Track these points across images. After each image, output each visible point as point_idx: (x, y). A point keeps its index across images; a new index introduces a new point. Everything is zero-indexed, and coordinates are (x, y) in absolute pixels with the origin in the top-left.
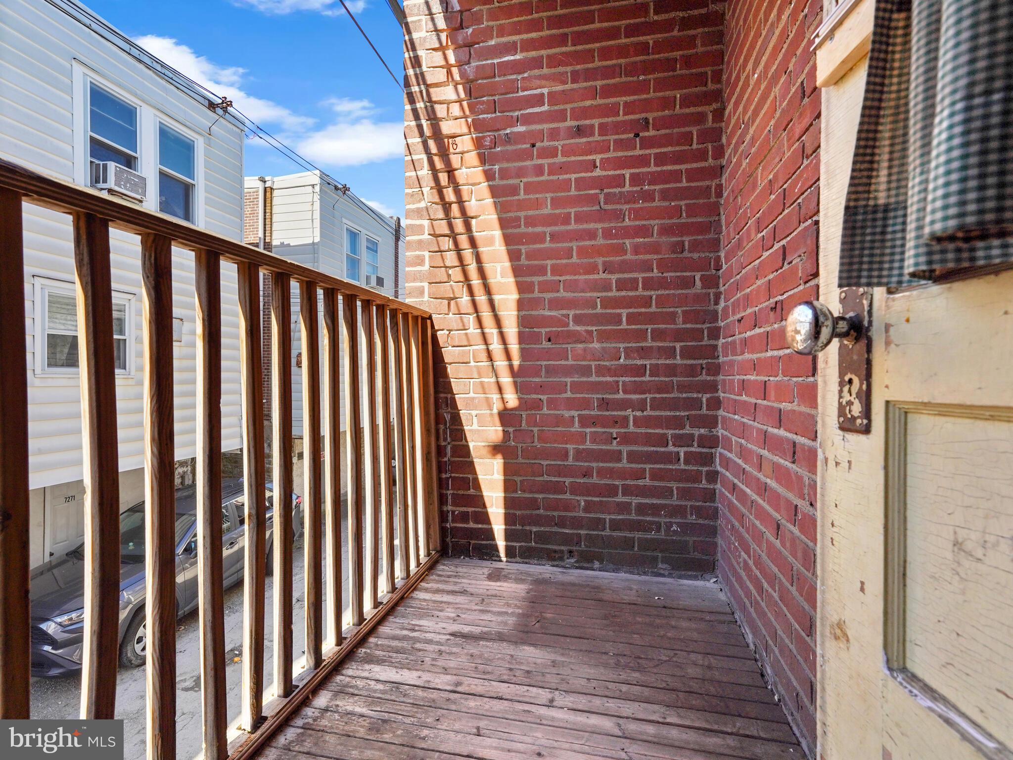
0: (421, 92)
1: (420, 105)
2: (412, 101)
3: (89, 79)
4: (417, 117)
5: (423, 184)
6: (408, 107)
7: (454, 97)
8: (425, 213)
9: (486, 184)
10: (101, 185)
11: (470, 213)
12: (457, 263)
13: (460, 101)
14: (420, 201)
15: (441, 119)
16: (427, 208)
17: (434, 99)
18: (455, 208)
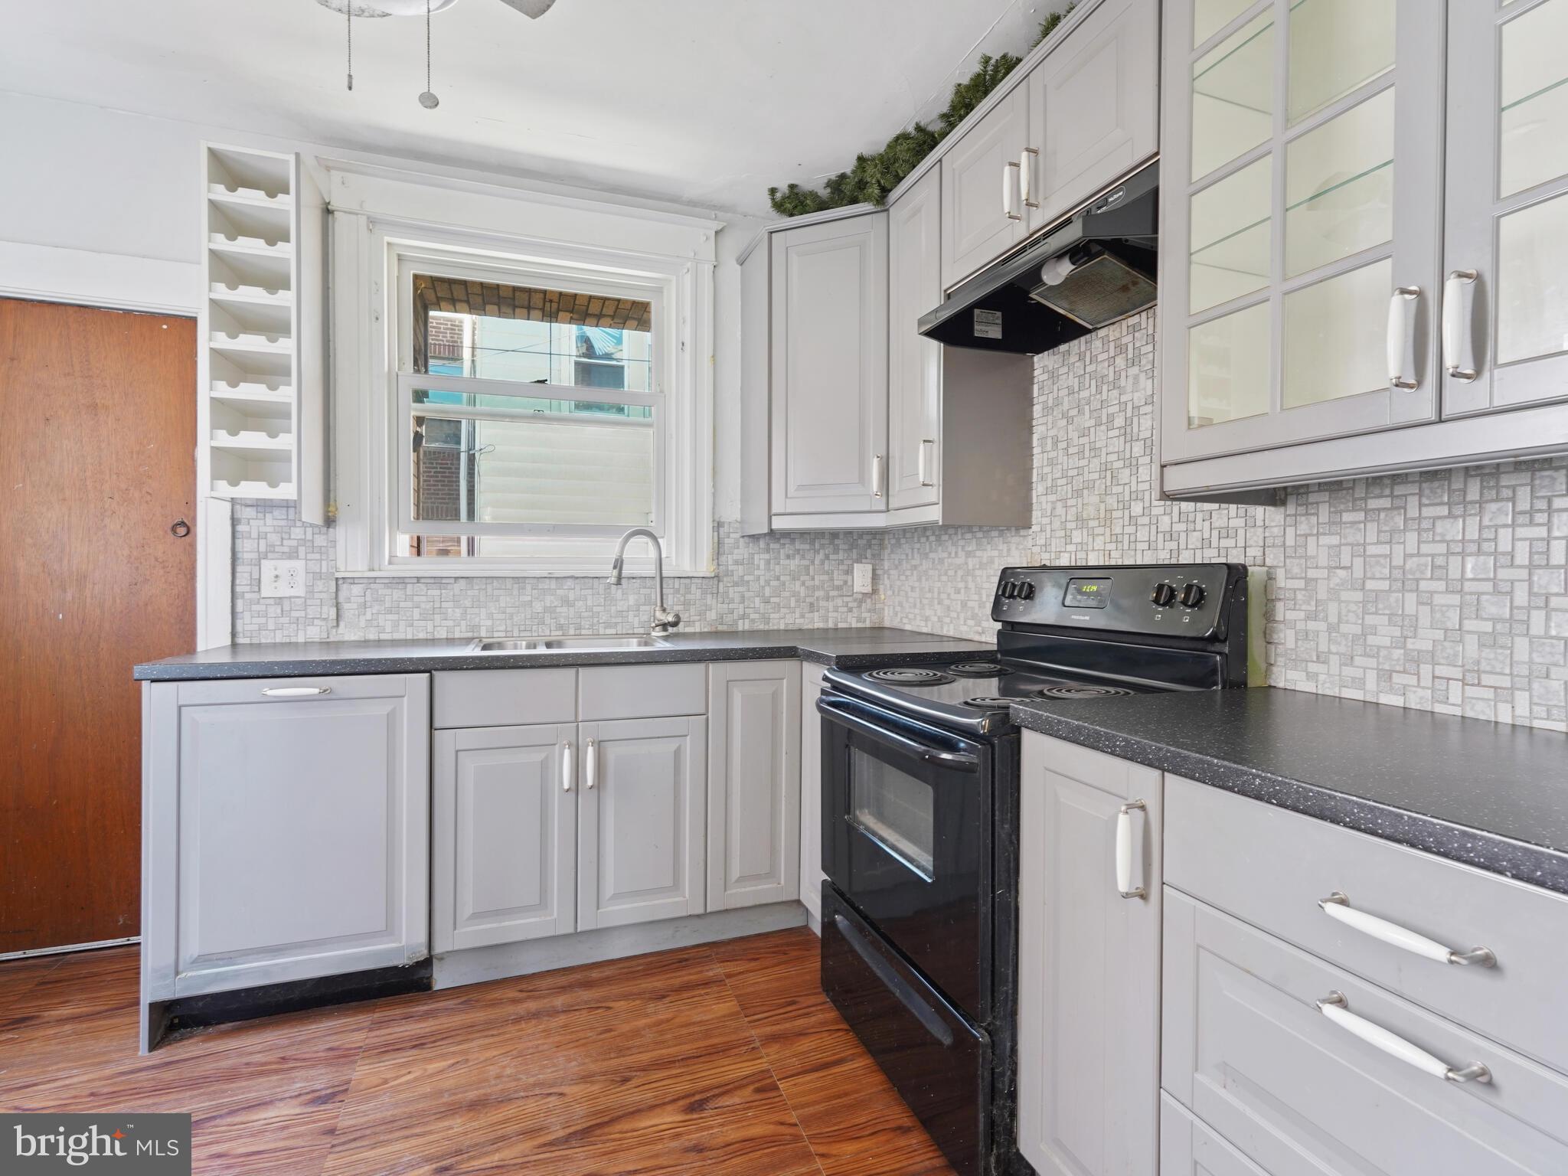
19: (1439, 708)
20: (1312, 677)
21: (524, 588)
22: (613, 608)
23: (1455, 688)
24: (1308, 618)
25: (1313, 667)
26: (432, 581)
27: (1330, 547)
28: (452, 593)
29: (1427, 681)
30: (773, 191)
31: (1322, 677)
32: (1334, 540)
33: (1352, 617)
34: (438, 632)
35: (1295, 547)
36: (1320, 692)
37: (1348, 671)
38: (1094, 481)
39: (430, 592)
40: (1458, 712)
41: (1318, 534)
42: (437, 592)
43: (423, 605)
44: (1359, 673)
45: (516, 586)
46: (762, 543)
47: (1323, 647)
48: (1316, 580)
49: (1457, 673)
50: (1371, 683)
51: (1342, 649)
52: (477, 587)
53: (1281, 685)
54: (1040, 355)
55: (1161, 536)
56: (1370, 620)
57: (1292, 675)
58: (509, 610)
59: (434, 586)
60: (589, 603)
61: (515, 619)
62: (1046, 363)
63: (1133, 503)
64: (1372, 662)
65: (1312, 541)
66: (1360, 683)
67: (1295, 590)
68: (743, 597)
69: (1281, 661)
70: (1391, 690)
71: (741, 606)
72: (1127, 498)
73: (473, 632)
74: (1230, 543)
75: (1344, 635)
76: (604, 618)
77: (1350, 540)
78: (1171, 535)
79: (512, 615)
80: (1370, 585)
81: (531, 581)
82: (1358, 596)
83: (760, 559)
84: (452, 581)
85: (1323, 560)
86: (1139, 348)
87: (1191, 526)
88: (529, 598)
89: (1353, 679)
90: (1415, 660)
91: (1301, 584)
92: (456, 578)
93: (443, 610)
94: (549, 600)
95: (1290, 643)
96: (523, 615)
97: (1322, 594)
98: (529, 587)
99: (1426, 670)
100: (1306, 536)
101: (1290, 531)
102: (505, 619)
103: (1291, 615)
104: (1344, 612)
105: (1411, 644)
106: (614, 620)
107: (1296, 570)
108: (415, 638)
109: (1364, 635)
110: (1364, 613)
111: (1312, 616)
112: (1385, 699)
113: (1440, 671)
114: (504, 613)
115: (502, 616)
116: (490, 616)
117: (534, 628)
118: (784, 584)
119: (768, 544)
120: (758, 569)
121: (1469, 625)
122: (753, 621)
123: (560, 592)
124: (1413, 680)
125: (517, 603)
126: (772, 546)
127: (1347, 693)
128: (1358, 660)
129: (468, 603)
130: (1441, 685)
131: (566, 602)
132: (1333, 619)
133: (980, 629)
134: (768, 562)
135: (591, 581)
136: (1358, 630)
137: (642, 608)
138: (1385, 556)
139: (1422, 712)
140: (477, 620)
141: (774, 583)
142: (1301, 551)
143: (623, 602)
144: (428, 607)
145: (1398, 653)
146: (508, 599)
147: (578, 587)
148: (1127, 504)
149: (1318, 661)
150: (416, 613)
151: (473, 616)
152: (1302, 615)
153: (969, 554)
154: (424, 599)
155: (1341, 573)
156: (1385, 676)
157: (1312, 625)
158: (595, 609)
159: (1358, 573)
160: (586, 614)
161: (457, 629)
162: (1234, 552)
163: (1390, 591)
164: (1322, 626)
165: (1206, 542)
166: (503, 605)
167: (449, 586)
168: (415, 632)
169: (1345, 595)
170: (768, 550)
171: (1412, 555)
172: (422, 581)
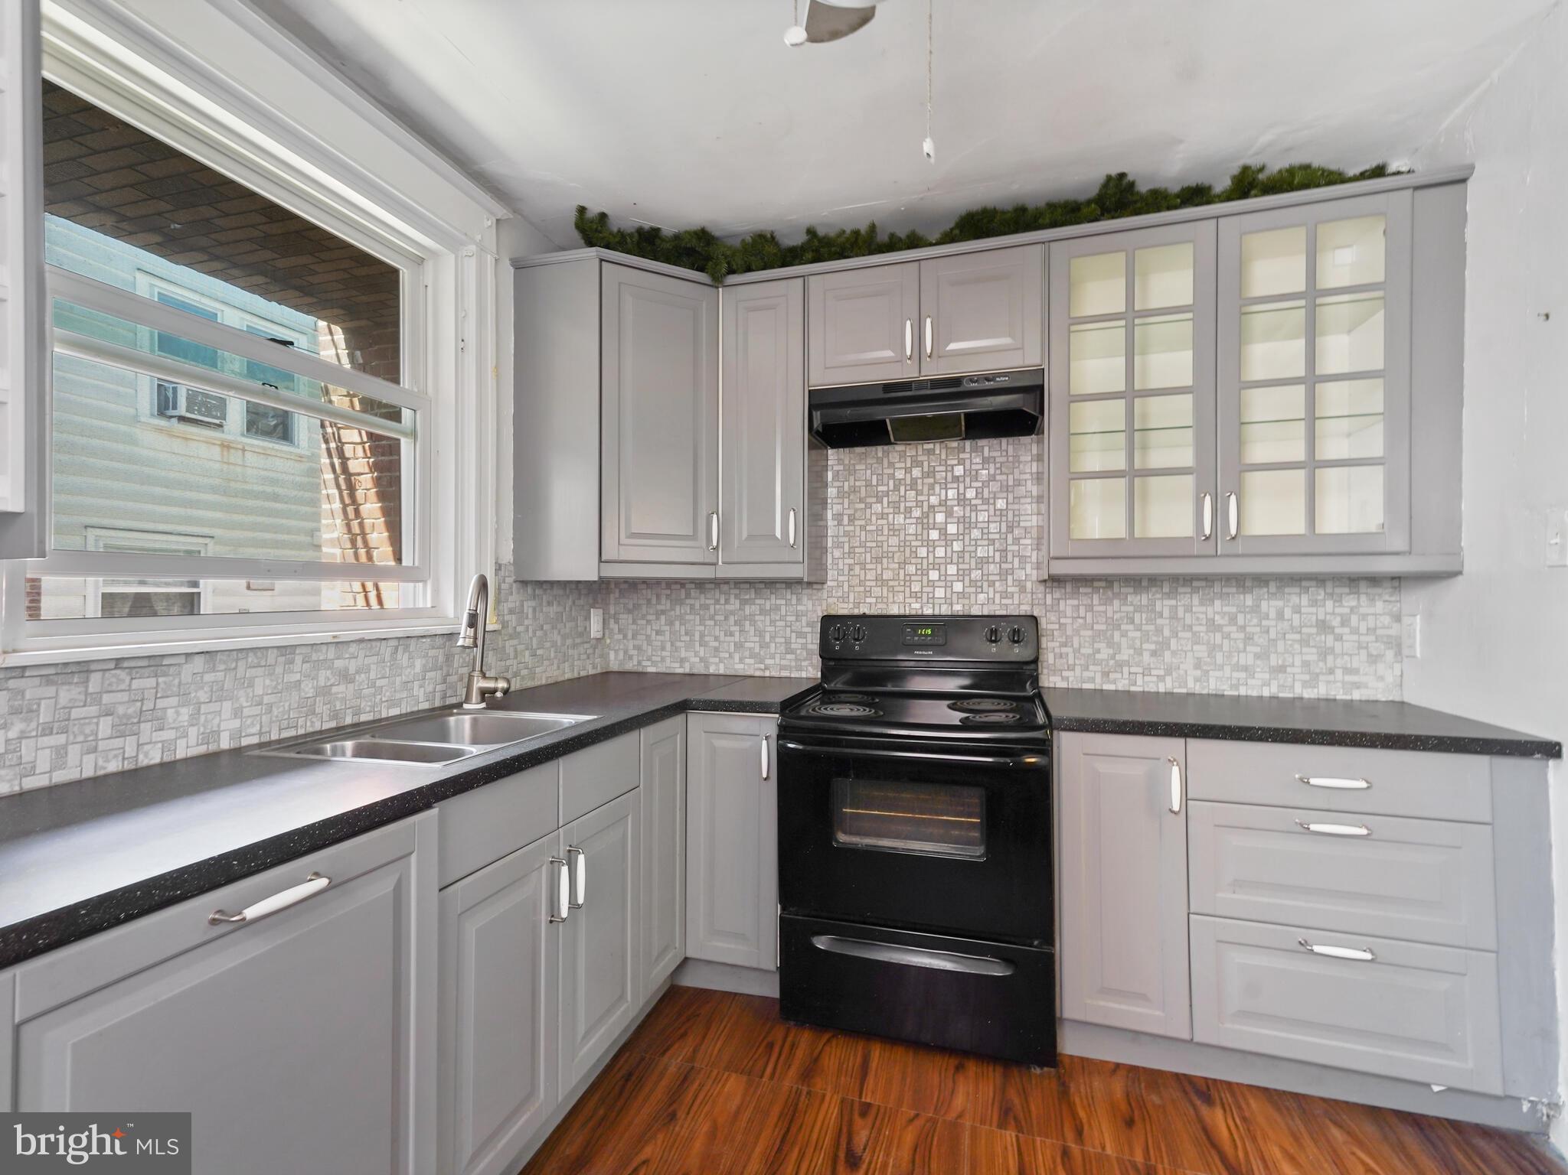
0: (334, 434)
1: (333, 445)
2: (327, 442)
3: (156, 290)
4: (330, 456)
5: (336, 516)
6: (324, 446)
7: (358, 440)
8: (337, 543)
9: (383, 519)
10: (171, 412)
11: (371, 545)
12: (361, 590)
13: (363, 443)
14: (333, 531)
15: (348, 459)
16: (338, 538)
17: (343, 441)
18: (359, 539)
19: (1133, 689)
20: (1063, 679)
21: (292, 662)
22: (398, 679)
23: (1139, 678)
24: (1060, 646)
25: (1065, 674)
26: (145, 663)
27: (1073, 606)
28: (176, 682)
29: (1126, 675)
30: (582, 210)
31: (1071, 679)
32: (1075, 602)
33: (1087, 644)
34: (146, 755)
35: (1052, 606)
36: (1070, 687)
37: (1086, 674)
38: (893, 553)
39: (136, 684)
40: (1141, 689)
41: (1066, 599)
42: (151, 682)
43: (121, 710)
44: (1091, 674)
45: (282, 659)
46: (530, 590)
47: (1071, 662)
48: (1065, 624)
49: (1140, 670)
50: (1098, 679)
51: (1082, 662)
52: (222, 667)
53: (1046, 685)
54: (834, 450)
55: (955, 595)
56: (1096, 645)
57: (1052, 679)
58: (266, 699)
59: (146, 671)
60: (373, 675)
61: (275, 712)
62: (842, 457)
63: (930, 572)
64: (1099, 668)
65: (1062, 603)
66: (1092, 680)
67: (1053, 630)
68: (516, 651)
69: (1045, 671)
70: (1109, 682)
71: (515, 661)
72: (925, 567)
73: (208, 743)
74: (1009, 601)
75: (1084, 655)
76: (387, 695)
77: (1085, 602)
78: (962, 595)
79: (270, 706)
80: (1096, 627)
81: (304, 650)
82: (1089, 633)
83: (529, 606)
84: (182, 660)
85: (1069, 613)
86: (934, 467)
87: (979, 590)
88: (297, 677)
89: (1089, 678)
90: (1120, 665)
91: (1057, 626)
92: (188, 655)
93: (159, 714)
94: (324, 677)
95: (1051, 660)
96: (287, 704)
97: (1069, 632)
98: (298, 659)
99: (1126, 670)
100: (1059, 600)
101: (1049, 597)
102: (261, 715)
103: (1050, 645)
104: (1082, 642)
105: (1118, 657)
106: (398, 696)
107: (1053, 619)
108: (101, 773)
109: (1094, 654)
110: (1093, 642)
111: (1064, 645)
112: (1105, 687)
113: (1133, 670)
114: (260, 704)
115: (257, 710)
116: (237, 713)
117: (301, 721)
118: (546, 634)
119: (534, 591)
120: (527, 618)
121: (1145, 646)
122: (523, 678)
123: (338, 664)
124: (1120, 675)
125: (280, 687)
126: (537, 592)
127: (1086, 686)
128: (1091, 668)
129: (203, 696)
130: (1133, 677)
131: (346, 677)
132: (1076, 645)
133: (762, 666)
134: (534, 610)
135: (378, 644)
136: (1090, 651)
137: (429, 675)
138: (1103, 612)
139: (1124, 692)
140: (216, 721)
141: (539, 633)
142: (1055, 608)
143: (409, 670)
144: (130, 711)
145: (1112, 662)
146: (268, 682)
147: (362, 654)
148: (925, 572)
149: (1068, 669)
150: (105, 726)
151: (209, 716)
152: (1058, 644)
153: (744, 602)
154: (124, 697)
155: (1081, 621)
156: (1106, 674)
157: (1064, 650)
158: (379, 683)
159: (1089, 620)
160: (366, 692)
161: (182, 743)
162: (1012, 607)
163: (1107, 630)
164: (1069, 650)
165: (991, 601)
166: (259, 691)
167: (172, 670)
168: (100, 762)
169: (1083, 633)
170: (534, 597)
171: (1117, 612)
172: (126, 664)
